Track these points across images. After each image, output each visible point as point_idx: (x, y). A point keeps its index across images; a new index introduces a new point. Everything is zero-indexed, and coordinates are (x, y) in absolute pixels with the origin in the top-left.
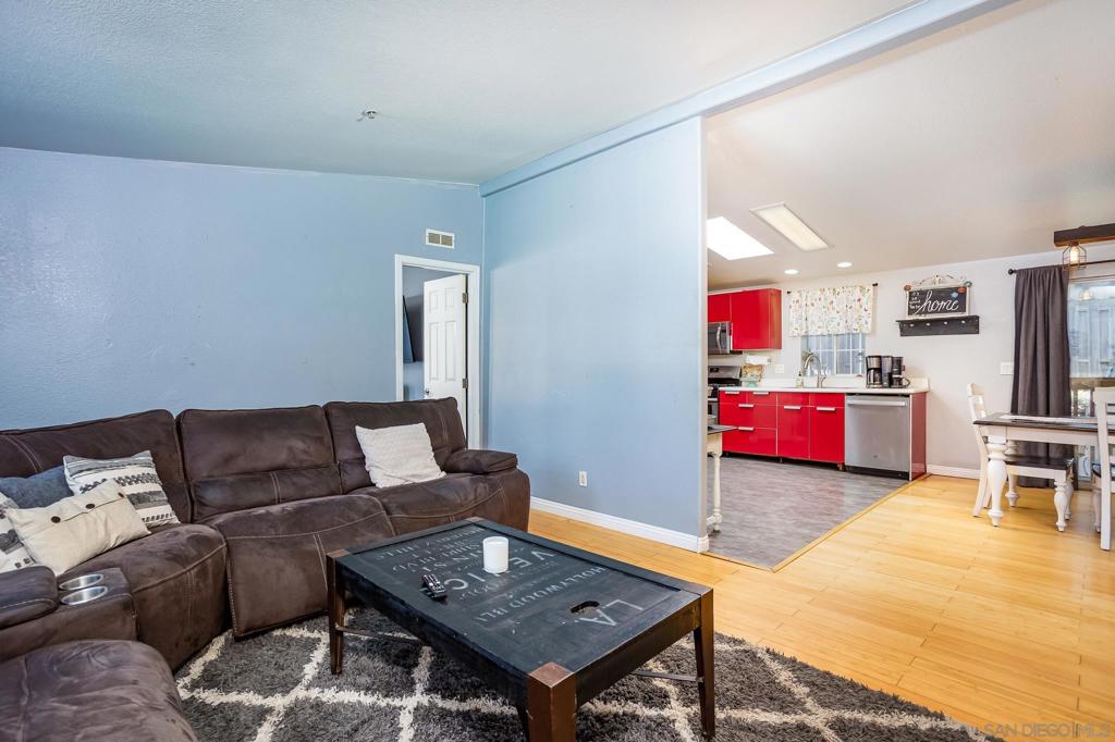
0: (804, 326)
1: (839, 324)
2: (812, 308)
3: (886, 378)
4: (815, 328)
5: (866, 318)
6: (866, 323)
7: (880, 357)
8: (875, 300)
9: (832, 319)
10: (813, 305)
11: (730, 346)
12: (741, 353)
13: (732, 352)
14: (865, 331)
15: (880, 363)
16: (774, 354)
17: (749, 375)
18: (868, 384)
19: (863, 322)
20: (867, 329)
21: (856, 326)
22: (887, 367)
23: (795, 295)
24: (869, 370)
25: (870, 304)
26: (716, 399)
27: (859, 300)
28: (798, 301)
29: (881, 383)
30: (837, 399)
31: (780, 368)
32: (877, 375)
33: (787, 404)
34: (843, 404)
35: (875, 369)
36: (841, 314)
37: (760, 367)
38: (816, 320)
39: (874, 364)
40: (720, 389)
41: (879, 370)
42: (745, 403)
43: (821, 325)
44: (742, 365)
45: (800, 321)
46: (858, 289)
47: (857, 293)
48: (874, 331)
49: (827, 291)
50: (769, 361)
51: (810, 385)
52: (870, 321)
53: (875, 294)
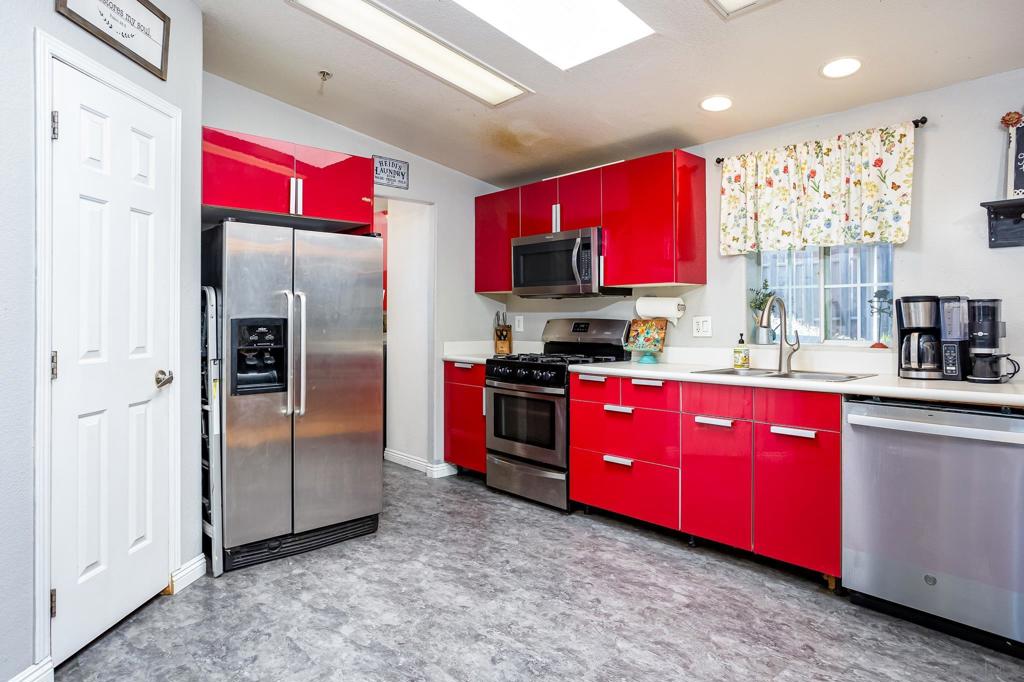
0: (751, 233)
1: (828, 224)
2: (768, 190)
3: (951, 355)
4: (774, 234)
5: (895, 207)
6: (897, 218)
7: (935, 301)
8: (918, 160)
9: (814, 213)
10: (770, 183)
11: (598, 277)
12: (628, 292)
13: (604, 291)
14: (892, 236)
15: (937, 315)
16: (694, 293)
17: (641, 339)
18: (904, 369)
19: (888, 215)
20: (899, 232)
21: (869, 225)
22: (955, 326)
23: (732, 166)
24: (904, 333)
25: (908, 170)
26: (561, 391)
27: (879, 163)
28: (738, 178)
29: (940, 368)
30: (822, 408)
31: (706, 325)
32: (925, 345)
33: (702, 412)
34: (837, 424)
35: (921, 331)
36: (832, 200)
37: (663, 323)
38: (777, 215)
39: (920, 316)
40: (572, 368)
41: (933, 332)
42: (616, 402)
43: (787, 226)
44: (630, 317)
45: (742, 222)
46: (876, 137)
47: (874, 148)
48: (913, 242)
49: (801, 148)
50: (682, 308)
51: (763, 369)
52: (906, 212)
53: (918, 143)
